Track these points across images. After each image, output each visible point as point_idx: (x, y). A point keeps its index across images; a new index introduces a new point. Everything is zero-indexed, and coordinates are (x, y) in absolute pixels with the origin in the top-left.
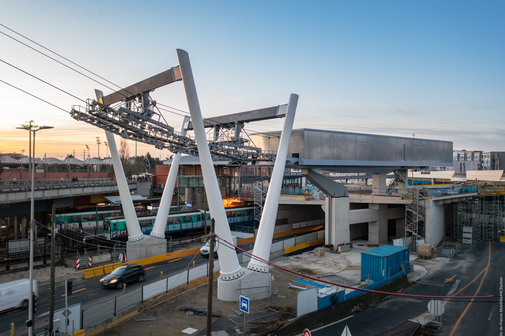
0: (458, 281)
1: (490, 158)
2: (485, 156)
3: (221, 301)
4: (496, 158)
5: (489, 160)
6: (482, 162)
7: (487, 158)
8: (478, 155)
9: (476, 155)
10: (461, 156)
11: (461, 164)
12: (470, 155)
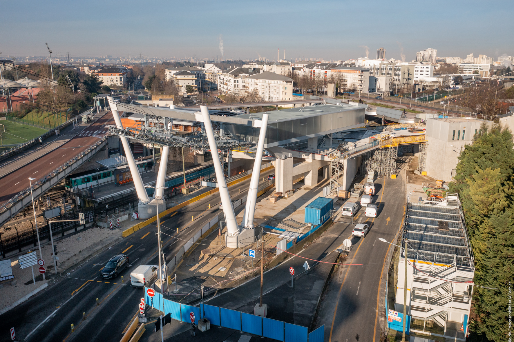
2: (397, 69)
4: (406, 72)
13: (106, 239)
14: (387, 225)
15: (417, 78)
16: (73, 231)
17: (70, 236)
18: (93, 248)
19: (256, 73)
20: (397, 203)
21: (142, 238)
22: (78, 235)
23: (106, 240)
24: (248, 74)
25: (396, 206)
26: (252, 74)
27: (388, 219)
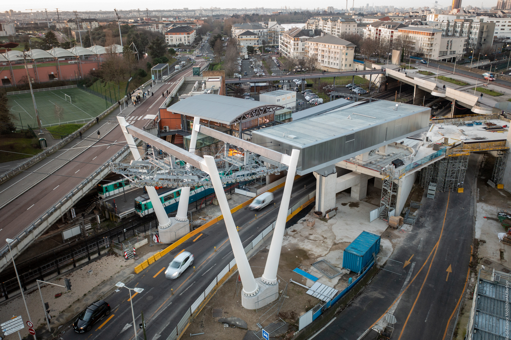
0: (413, 264)
1: (478, 30)
2: (474, 27)
3: (245, 309)
4: (484, 30)
5: (478, 31)
6: (471, 33)
7: (475, 30)
8: (468, 25)
9: (465, 25)
10: (451, 24)
11: (448, 41)
12: (460, 24)
13: (117, 275)
14: (447, 280)
15: (497, 33)
16: (86, 260)
17: (82, 267)
18: (100, 289)
19: (316, 35)
20: (462, 238)
21: (154, 277)
22: (90, 265)
23: (117, 277)
24: (308, 36)
25: (461, 244)
26: (312, 36)
27: (449, 270)
